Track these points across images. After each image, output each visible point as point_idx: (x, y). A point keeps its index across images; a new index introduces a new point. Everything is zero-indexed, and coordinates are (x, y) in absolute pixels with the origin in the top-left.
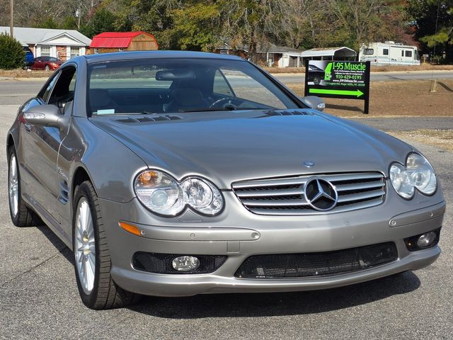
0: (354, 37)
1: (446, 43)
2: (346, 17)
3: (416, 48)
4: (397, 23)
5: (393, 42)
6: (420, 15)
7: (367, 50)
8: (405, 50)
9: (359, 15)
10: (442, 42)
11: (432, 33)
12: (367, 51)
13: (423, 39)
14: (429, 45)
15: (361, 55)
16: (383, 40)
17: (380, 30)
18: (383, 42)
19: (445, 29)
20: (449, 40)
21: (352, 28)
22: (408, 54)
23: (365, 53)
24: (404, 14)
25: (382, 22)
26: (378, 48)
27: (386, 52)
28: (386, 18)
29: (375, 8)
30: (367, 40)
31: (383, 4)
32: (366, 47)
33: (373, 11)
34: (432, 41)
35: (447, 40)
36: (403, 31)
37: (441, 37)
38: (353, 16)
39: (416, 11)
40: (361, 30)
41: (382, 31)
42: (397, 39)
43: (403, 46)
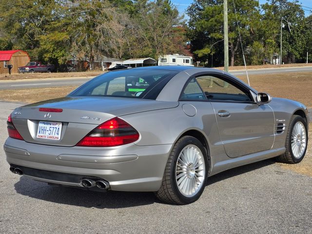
0: (154, 52)
1: (209, 54)
2: (149, 40)
3: (191, 58)
4: (179, 43)
5: (178, 55)
6: (193, 38)
7: (163, 59)
8: (185, 59)
9: (157, 38)
10: (207, 54)
11: (201, 48)
13: (196, 52)
14: (199, 56)
15: (159, 62)
16: (172, 53)
17: (170, 47)
18: (172, 54)
19: (208, 46)
20: (211, 53)
21: (153, 47)
22: (187, 61)
23: (162, 61)
24: (183, 37)
25: (171, 43)
26: (169, 58)
27: (174, 60)
28: (173, 40)
29: (166, 34)
30: (162, 53)
32: (162, 58)
33: (165, 36)
34: (200, 53)
35: (209, 52)
36: (184, 48)
37: (206, 51)
38: (153, 39)
39: (191, 36)
40: (159, 47)
41: (171, 48)
42: (180, 53)
43: (184, 56)
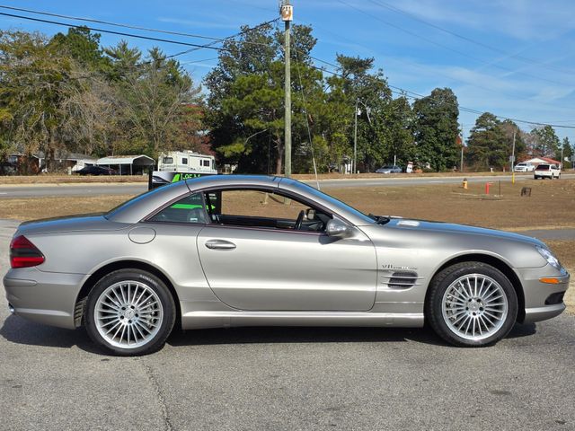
0: (152, 146)
1: (242, 153)
2: (143, 125)
3: (213, 158)
5: (191, 152)
6: (216, 125)
7: (166, 158)
8: (203, 159)
9: (156, 123)
10: (238, 152)
11: (229, 142)
12: (166, 160)
13: (220, 149)
14: (226, 155)
15: (160, 164)
16: (181, 149)
17: (178, 139)
18: (181, 151)
19: (240, 139)
20: (245, 151)
21: (151, 138)
22: (206, 163)
23: (164, 162)
24: (200, 123)
25: (180, 131)
26: (177, 157)
27: (185, 161)
30: (165, 148)
31: (181, 113)
32: (165, 156)
34: (228, 151)
35: (243, 150)
36: (200, 141)
37: (237, 147)
38: (150, 124)
39: (212, 121)
40: (159, 139)
41: (180, 140)
42: (195, 149)
43: (200, 155)
